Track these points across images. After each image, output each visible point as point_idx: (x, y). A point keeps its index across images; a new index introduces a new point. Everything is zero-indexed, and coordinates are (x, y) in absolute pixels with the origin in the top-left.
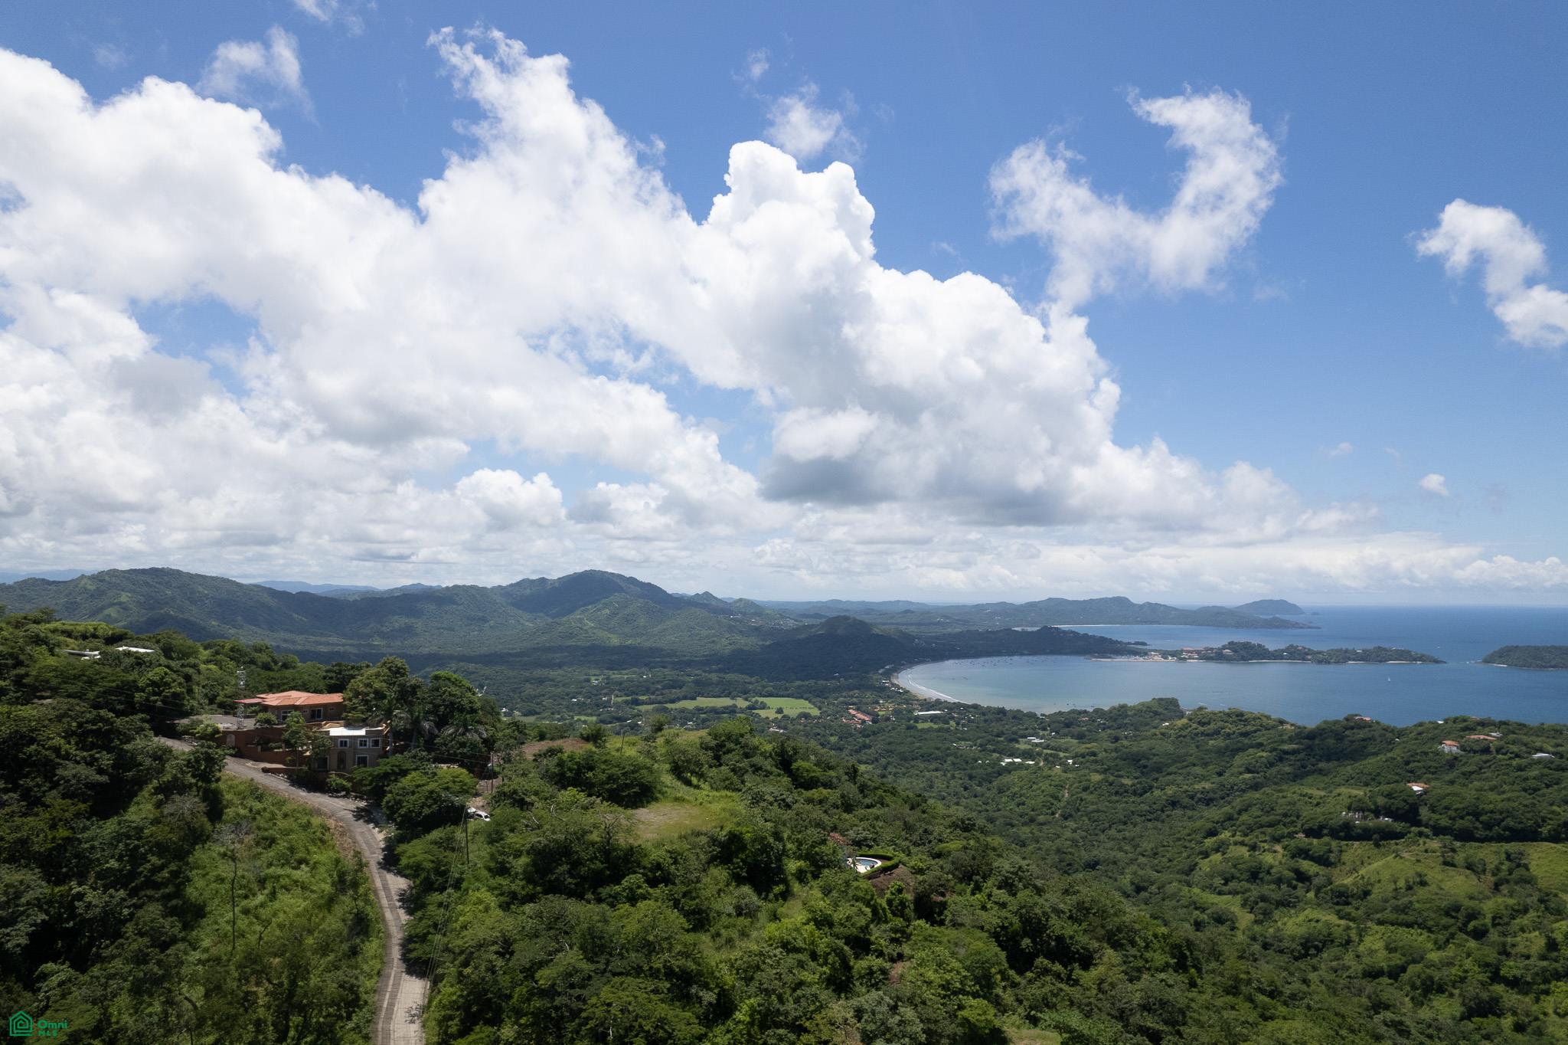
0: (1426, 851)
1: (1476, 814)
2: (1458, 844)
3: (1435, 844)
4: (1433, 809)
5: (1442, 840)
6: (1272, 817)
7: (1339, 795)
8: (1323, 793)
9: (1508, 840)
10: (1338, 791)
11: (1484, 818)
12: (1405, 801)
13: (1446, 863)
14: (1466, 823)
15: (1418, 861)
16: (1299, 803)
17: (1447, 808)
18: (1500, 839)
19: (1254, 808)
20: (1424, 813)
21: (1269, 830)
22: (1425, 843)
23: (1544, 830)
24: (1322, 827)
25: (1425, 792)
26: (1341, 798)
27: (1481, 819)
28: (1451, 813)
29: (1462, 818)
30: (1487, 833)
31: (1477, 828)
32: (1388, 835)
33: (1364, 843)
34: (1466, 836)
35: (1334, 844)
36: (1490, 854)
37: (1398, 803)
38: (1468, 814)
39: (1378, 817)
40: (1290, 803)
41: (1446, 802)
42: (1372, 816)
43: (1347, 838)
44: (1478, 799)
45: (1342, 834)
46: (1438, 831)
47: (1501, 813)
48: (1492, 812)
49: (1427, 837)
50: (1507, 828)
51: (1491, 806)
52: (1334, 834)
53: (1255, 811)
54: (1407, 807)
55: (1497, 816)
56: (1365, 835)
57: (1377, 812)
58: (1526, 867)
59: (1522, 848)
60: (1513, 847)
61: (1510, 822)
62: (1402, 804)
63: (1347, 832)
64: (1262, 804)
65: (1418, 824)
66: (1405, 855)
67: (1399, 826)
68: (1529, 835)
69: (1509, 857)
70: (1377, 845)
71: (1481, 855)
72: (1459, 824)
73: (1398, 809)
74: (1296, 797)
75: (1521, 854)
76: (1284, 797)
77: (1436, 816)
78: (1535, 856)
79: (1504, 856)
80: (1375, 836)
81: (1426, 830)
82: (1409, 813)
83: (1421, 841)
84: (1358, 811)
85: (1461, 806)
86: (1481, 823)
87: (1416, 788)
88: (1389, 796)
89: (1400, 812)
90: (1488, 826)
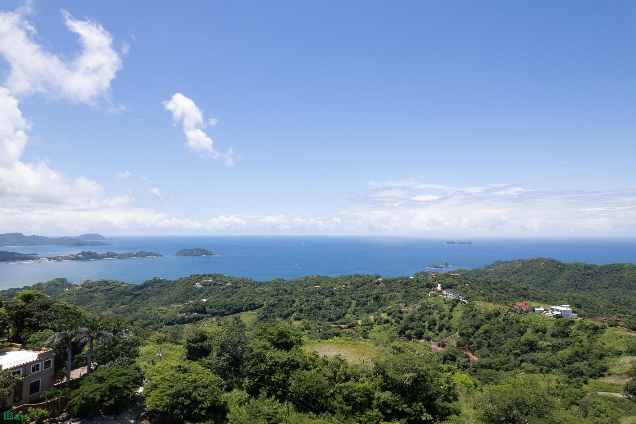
0: (212, 322)
1: (225, 306)
2: (221, 318)
3: (214, 319)
4: (211, 307)
5: (216, 317)
6: (149, 321)
7: (173, 308)
8: (166, 308)
9: (234, 313)
10: (172, 306)
11: (227, 307)
12: (202, 306)
13: (219, 325)
14: (223, 310)
15: (211, 326)
16: (158, 314)
17: (216, 306)
18: (232, 313)
19: (139, 319)
20: (207, 309)
21: (152, 326)
22: (211, 319)
23: (244, 308)
24: (173, 321)
25: (207, 302)
26: (174, 309)
27: (227, 308)
28: (217, 307)
29: (221, 308)
30: (229, 312)
31: (225, 311)
32: (198, 319)
33: (190, 324)
34: (223, 314)
35: (179, 326)
36: (230, 319)
37: (200, 307)
38: (223, 307)
39: (192, 313)
40: (155, 314)
41: (215, 304)
42: (190, 313)
43: (183, 323)
44: (224, 301)
45: (182, 322)
46: (214, 315)
47: (232, 304)
48: (230, 305)
49: (210, 317)
50: (235, 309)
51: (229, 303)
52: (179, 322)
53: (140, 320)
54: (202, 308)
55: (231, 306)
56: (190, 321)
57: (191, 312)
58: (241, 321)
59: (239, 315)
60: (236, 315)
61: (235, 307)
62: (201, 307)
63: (183, 321)
64: (142, 316)
65: (206, 313)
66: (205, 325)
67: (201, 315)
68: (239, 311)
69: (236, 319)
70: (194, 324)
71: (228, 320)
72: (220, 311)
73: (199, 309)
74: (156, 311)
75: (240, 317)
76: (151, 312)
77: (213, 309)
78: (243, 317)
79: (234, 319)
80: (194, 320)
81: (209, 315)
82: (203, 311)
83: (210, 319)
84: (185, 312)
85: (220, 304)
86: (226, 309)
87: (204, 301)
88: (196, 305)
89: (200, 310)
90: (229, 310)
